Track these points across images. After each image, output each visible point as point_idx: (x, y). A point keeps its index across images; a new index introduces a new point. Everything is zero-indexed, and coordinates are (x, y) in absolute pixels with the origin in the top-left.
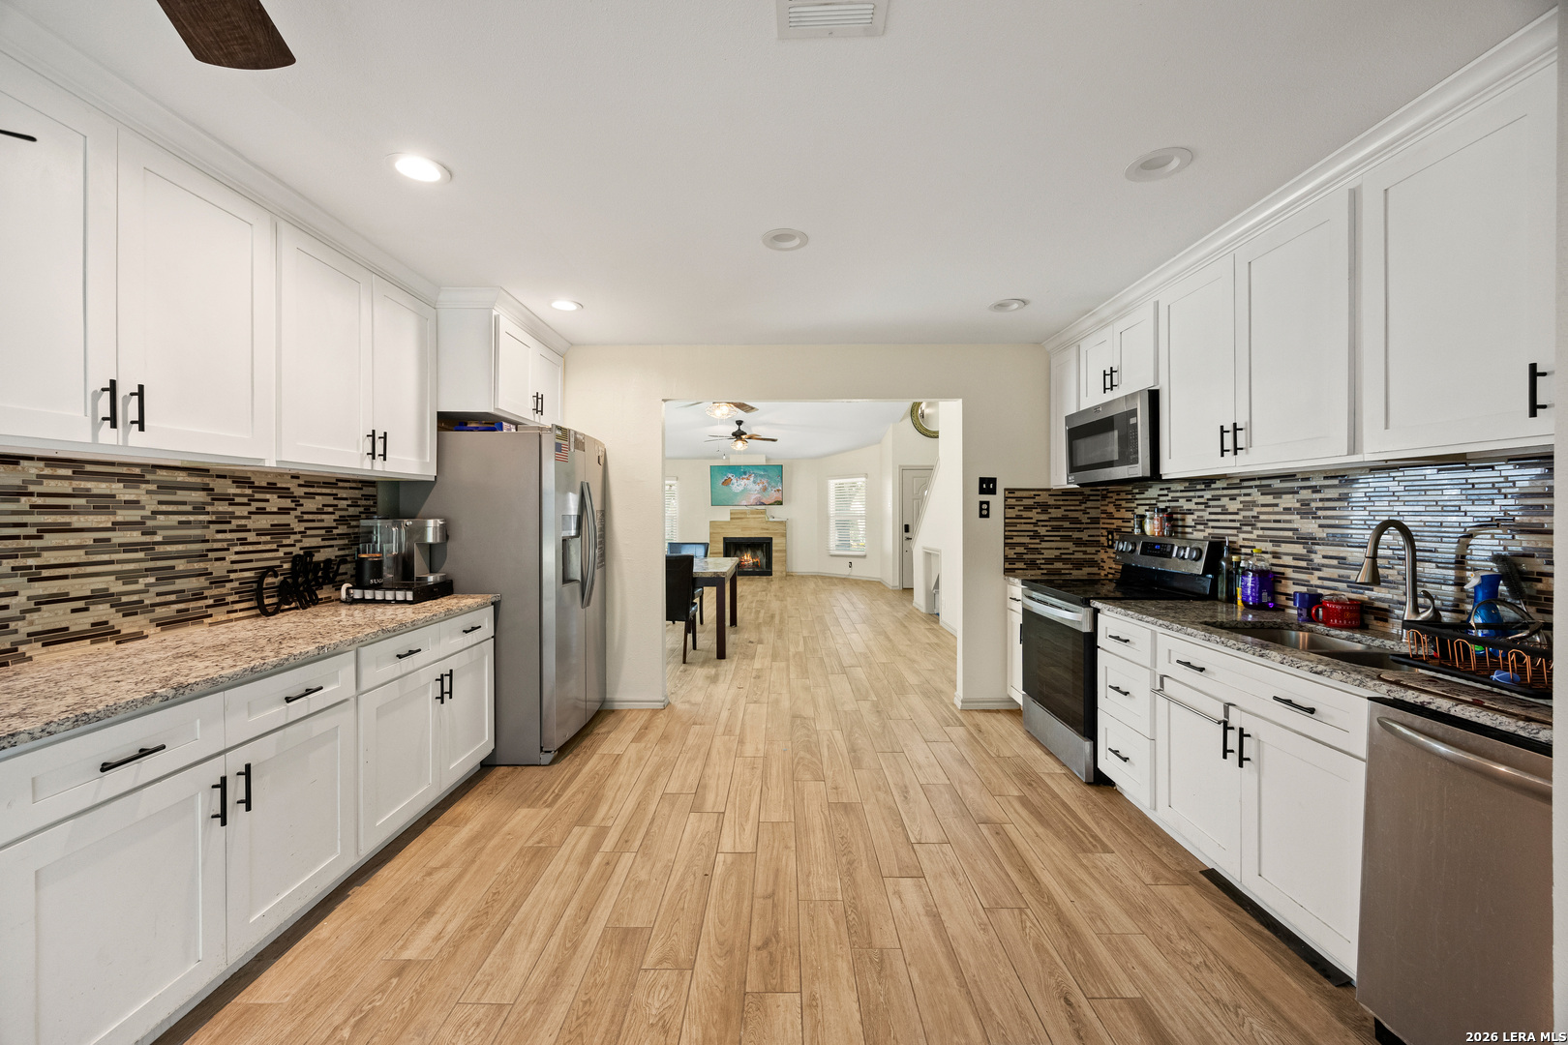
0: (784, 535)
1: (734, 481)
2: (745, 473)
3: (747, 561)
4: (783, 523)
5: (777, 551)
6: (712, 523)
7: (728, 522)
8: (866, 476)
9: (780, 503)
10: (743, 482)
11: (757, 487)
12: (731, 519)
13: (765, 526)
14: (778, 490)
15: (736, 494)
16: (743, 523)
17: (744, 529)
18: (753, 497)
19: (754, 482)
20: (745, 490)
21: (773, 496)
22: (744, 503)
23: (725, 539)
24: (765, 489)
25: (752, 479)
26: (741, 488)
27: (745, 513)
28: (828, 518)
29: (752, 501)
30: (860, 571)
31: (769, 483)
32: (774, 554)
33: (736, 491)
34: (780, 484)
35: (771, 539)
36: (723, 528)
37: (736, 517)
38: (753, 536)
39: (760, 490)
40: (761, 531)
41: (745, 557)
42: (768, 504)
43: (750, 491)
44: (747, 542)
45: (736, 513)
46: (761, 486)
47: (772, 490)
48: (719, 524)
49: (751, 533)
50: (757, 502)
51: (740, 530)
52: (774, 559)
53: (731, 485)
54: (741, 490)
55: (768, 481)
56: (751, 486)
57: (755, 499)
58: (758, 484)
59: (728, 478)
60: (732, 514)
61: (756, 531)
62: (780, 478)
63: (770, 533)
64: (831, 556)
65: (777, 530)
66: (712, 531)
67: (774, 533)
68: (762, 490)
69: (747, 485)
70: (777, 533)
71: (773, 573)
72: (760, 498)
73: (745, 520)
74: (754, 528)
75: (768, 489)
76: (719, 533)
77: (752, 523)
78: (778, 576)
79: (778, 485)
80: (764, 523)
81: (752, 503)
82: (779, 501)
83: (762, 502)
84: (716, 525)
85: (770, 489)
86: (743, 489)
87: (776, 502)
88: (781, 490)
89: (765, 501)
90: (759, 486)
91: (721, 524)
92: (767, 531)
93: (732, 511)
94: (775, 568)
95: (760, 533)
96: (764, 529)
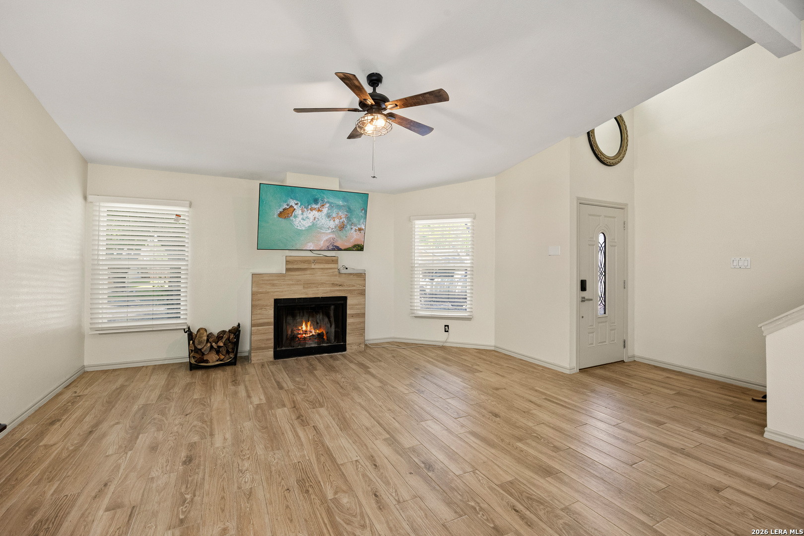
0: (362, 293)
1: (298, 211)
2: (316, 201)
3: (306, 332)
4: (361, 276)
5: (352, 316)
6: (257, 278)
7: (280, 275)
9: (359, 248)
10: (312, 215)
11: (332, 224)
12: (288, 270)
13: (337, 280)
14: (360, 230)
15: (299, 233)
16: (306, 276)
17: (307, 285)
18: (325, 238)
19: (329, 216)
20: (313, 227)
21: (353, 237)
22: (311, 246)
23: (277, 301)
24: (342, 227)
25: (325, 210)
26: (307, 224)
27: (309, 262)
28: (412, 268)
29: (322, 243)
30: (459, 337)
31: (349, 219)
32: (348, 320)
33: (299, 228)
34: (362, 221)
35: (344, 299)
36: (273, 285)
37: (295, 267)
38: (320, 296)
39: (335, 227)
40: (332, 288)
41: (304, 328)
42: (343, 248)
43: (321, 228)
44: (310, 305)
45: (295, 261)
46: (337, 221)
47: (352, 229)
48: (267, 278)
49: (317, 292)
50: (328, 245)
51: (301, 287)
52: (348, 328)
53: (292, 218)
54: (307, 226)
55: (346, 215)
56: (323, 221)
57: (327, 240)
58: (334, 218)
59: (288, 205)
60: (287, 262)
61: (325, 288)
62: (363, 211)
63: (344, 290)
64: (416, 317)
65: (354, 286)
66: (255, 289)
67: (350, 290)
68: (337, 228)
69: (316, 219)
70: (355, 290)
71: (348, 347)
72: (333, 239)
73: (308, 272)
74: (322, 284)
75: (346, 227)
76: (268, 293)
77: (320, 277)
78: (353, 351)
79: (359, 221)
80: (336, 275)
81: (322, 247)
82: (358, 245)
83: (335, 246)
84: (263, 280)
85: (349, 227)
86: (311, 224)
87: (355, 246)
88: (363, 229)
89: (339, 244)
90: (334, 221)
91: (270, 278)
92: (341, 288)
93: (288, 259)
94: (350, 339)
95: (331, 291)
96: (337, 285)
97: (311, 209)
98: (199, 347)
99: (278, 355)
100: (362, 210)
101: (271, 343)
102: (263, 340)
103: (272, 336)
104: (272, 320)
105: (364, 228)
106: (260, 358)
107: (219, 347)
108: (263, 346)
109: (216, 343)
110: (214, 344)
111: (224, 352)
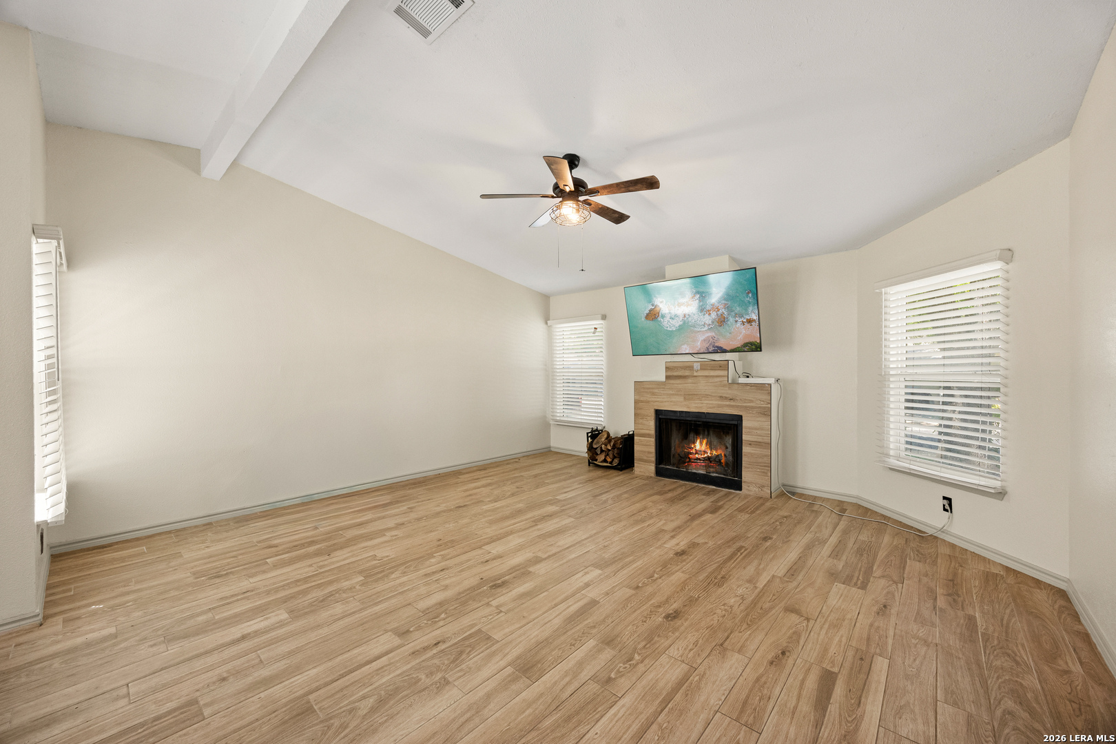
0: (766, 413)
3: (700, 452)
4: (763, 388)
5: (750, 444)
6: (639, 385)
7: (659, 384)
8: (1007, 255)
12: (667, 377)
13: (728, 392)
14: (750, 321)
15: (670, 334)
16: (688, 385)
17: (689, 396)
18: (701, 338)
23: (658, 412)
27: (691, 368)
29: (699, 345)
32: (746, 449)
33: (669, 329)
34: (750, 309)
35: (740, 418)
36: (653, 394)
37: (675, 374)
38: (704, 410)
39: (713, 322)
40: (720, 403)
41: (698, 446)
42: (728, 349)
43: (694, 327)
44: (696, 421)
45: (675, 367)
46: (714, 315)
47: (736, 321)
48: (648, 386)
49: (701, 405)
50: (707, 346)
51: (681, 399)
52: (745, 459)
53: (659, 319)
54: (677, 325)
55: (726, 304)
56: (696, 317)
57: (704, 340)
58: (709, 311)
59: (653, 305)
60: (667, 369)
61: (711, 402)
62: (750, 295)
63: (737, 407)
64: (891, 469)
65: (751, 401)
66: (637, 398)
67: (746, 407)
68: (716, 323)
69: (687, 316)
70: (752, 408)
71: (744, 485)
72: (713, 338)
73: (690, 380)
74: (707, 396)
75: (728, 321)
76: (648, 402)
77: (703, 386)
78: (751, 493)
79: (746, 310)
80: (724, 386)
81: (700, 349)
82: (752, 344)
83: (717, 347)
84: (644, 388)
85: (731, 320)
86: (681, 323)
87: (746, 345)
88: (754, 320)
89: (722, 343)
90: (710, 314)
91: (650, 386)
92: (732, 403)
93: (668, 365)
94: (747, 475)
95: (719, 406)
96: (726, 398)
97: (678, 305)
98: (595, 446)
99: (659, 473)
100: (748, 293)
101: (653, 457)
102: (645, 452)
103: (653, 449)
104: (653, 432)
105: (755, 318)
106: (642, 470)
107: (609, 450)
108: (645, 458)
109: (606, 445)
110: (603, 446)
111: (611, 456)
